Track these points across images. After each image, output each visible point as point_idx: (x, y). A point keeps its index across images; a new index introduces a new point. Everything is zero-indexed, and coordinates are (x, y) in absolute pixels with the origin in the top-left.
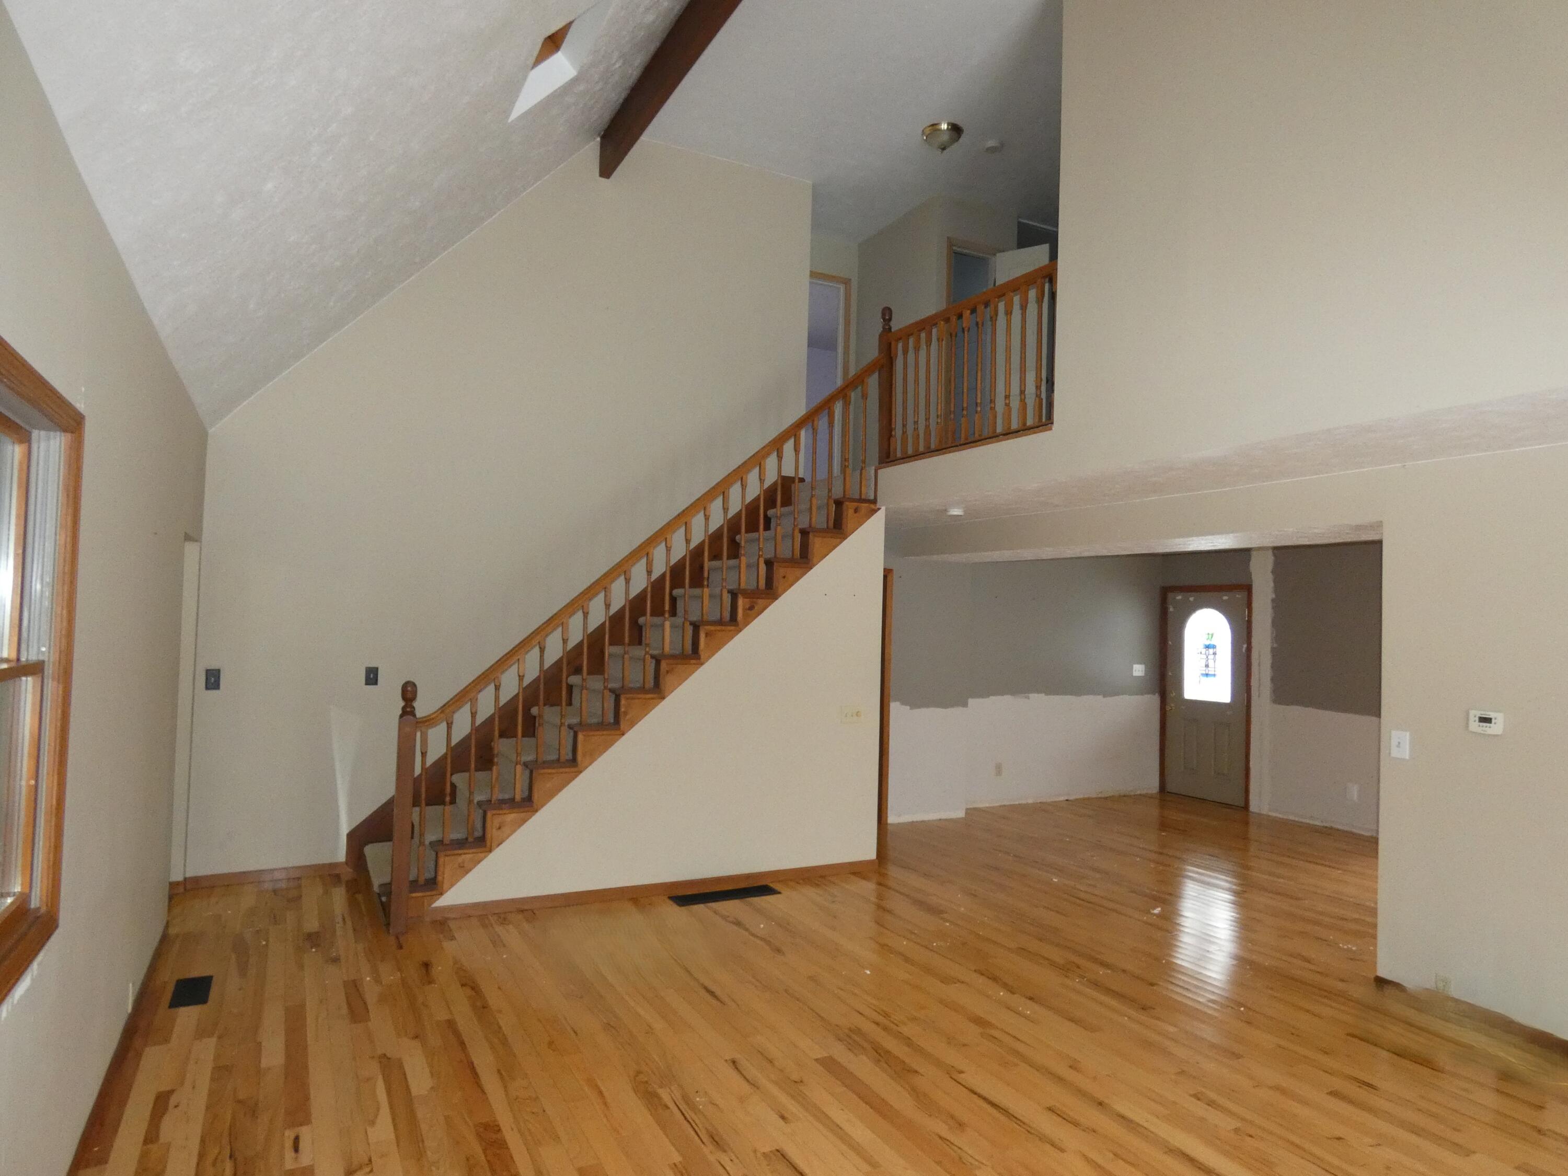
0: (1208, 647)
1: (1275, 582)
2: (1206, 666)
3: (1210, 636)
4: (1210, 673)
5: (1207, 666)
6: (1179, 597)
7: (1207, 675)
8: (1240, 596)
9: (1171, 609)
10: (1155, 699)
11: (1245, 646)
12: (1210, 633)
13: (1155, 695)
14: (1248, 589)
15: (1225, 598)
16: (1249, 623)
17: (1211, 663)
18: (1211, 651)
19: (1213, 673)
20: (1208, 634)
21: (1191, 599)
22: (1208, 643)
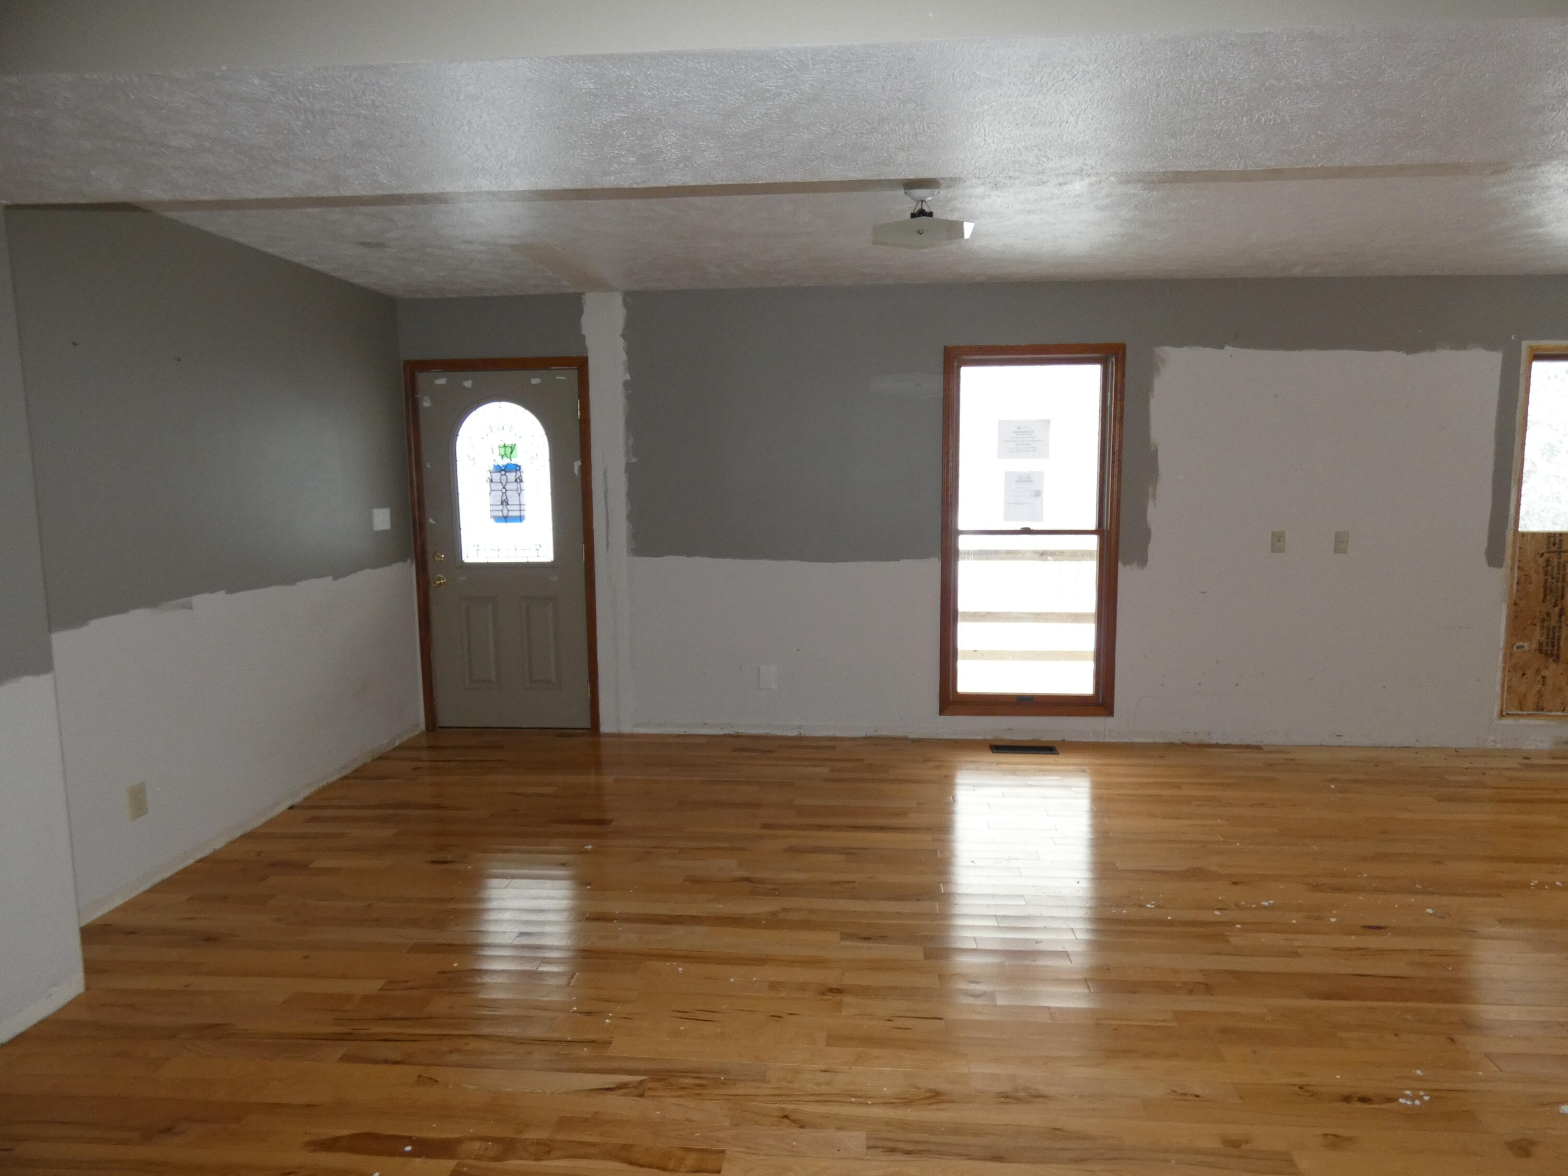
0: (503, 470)
1: (628, 352)
2: (502, 503)
3: (509, 450)
4: (511, 514)
5: (505, 502)
6: (442, 381)
7: (506, 519)
8: (565, 378)
9: (426, 403)
10: (407, 571)
11: (577, 464)
12: (508, 443)
13: (406, 561)
14: (581, 365)
15: (535, 381)
16: (585, 424)
17: (512, 498)
18: (512, 476)
19: (517, 514)
20: (505, 446)
21: (468, 384)
22: (503, 462)
